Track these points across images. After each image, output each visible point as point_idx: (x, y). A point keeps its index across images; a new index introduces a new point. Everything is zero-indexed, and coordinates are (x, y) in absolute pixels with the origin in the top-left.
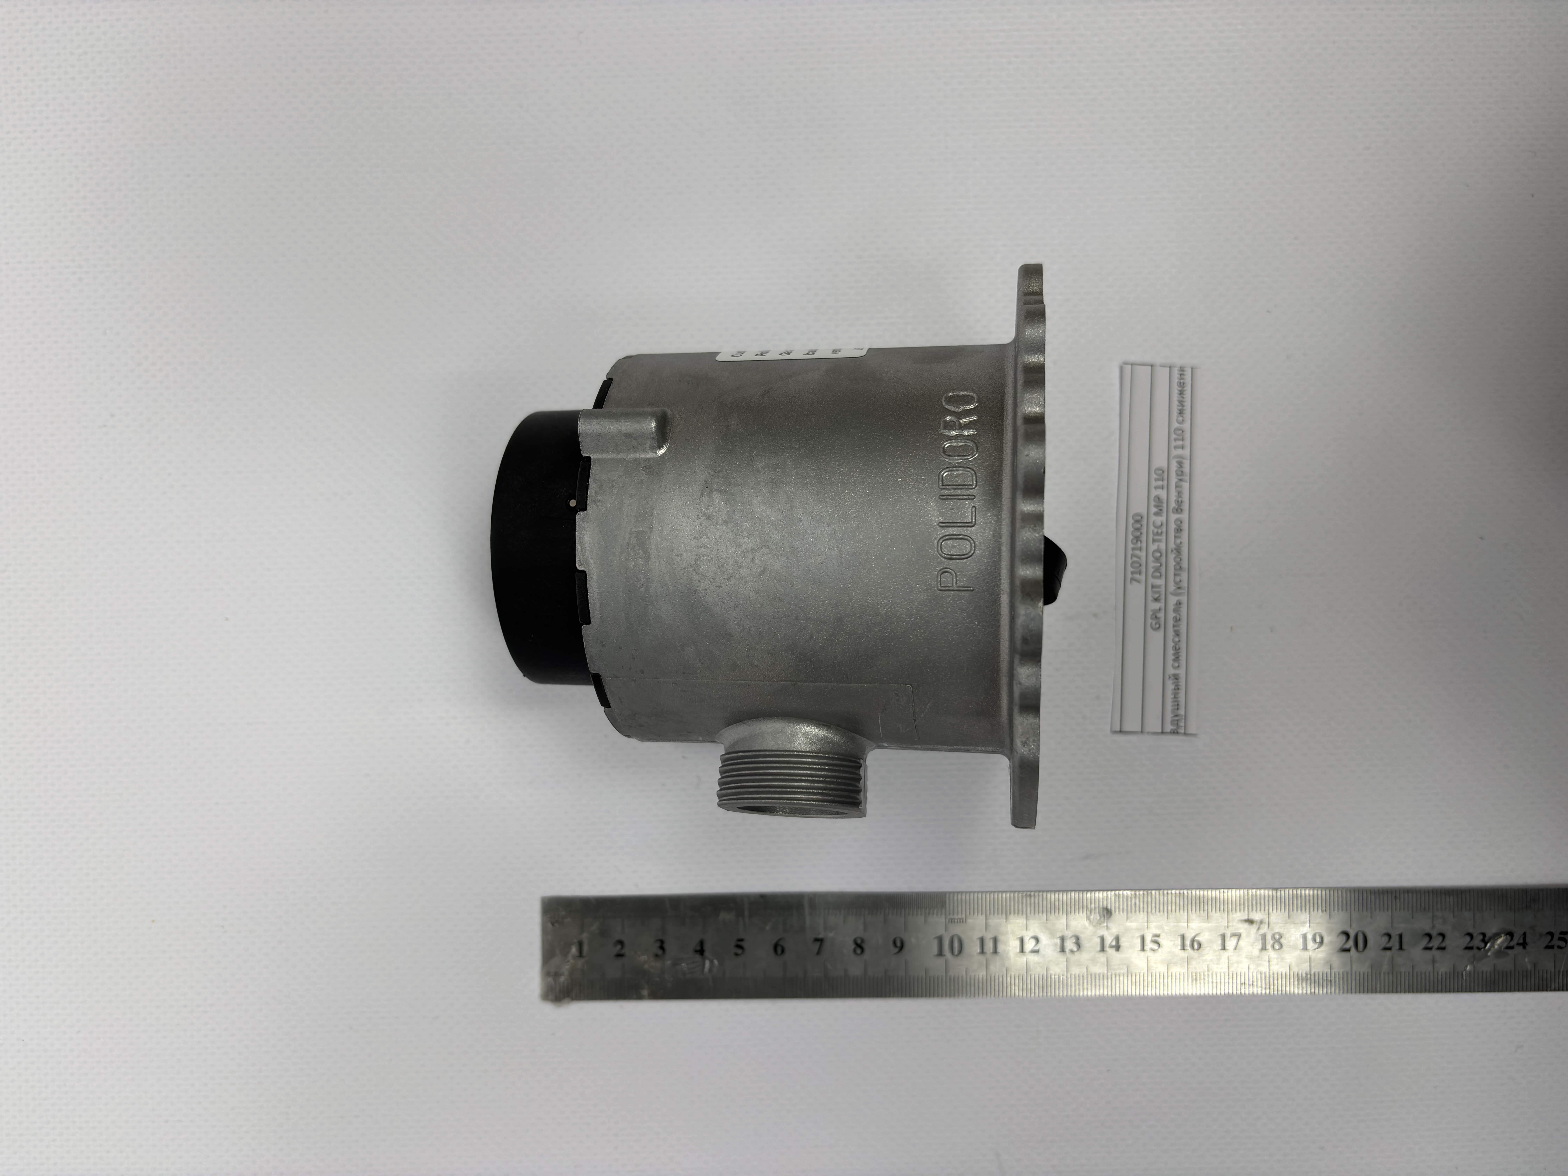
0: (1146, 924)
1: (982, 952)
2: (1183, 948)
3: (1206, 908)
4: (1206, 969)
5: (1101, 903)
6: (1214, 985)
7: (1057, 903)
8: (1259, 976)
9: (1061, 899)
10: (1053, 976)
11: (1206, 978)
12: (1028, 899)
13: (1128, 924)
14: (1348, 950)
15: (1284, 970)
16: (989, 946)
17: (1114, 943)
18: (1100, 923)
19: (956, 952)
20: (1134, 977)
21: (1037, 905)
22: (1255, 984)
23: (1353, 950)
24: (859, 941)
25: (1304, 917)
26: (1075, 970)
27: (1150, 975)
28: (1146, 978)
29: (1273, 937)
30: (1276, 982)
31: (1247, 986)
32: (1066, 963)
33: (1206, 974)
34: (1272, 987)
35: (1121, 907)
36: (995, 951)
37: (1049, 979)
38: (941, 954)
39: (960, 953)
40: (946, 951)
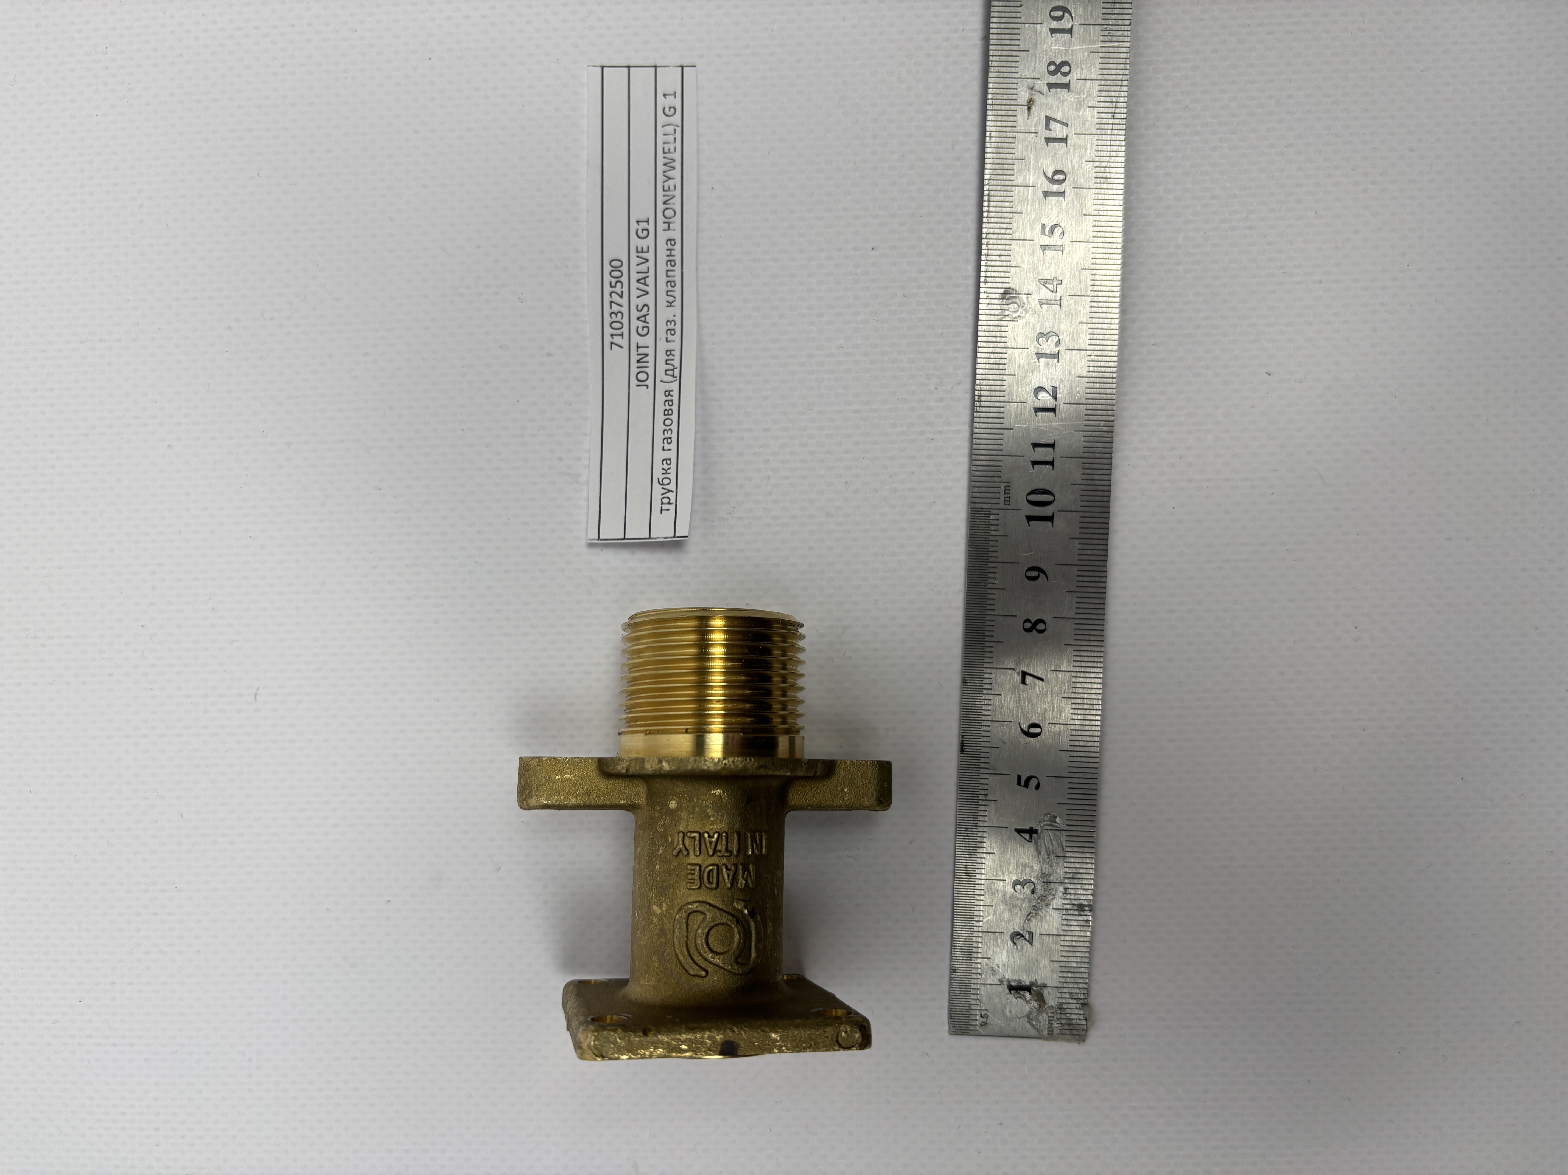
0: (1027, 242)
1: (1051, 463)
2: (1063, 194)
3: (1010, 161)
4: (1092, 163)
5: (996, 301)
6: (1113, 154)
7: (992, 361)
8: (1104, 94)
9: (987, 355)
10: (1091, 369)
11: (1103, 164)
12: (983, 399)
13: (1025, 266)
15: (1097, 59)
16: (1042, 454)
18: (1021, 306)
19: (1050, 498)
20: (1098, 261)
21: (993, 388)
22: (1114, 99)
24: (1028, 625)
25: (1027, 30)
26: (1084, 341)
27: (1096, 240)
28: (1100, 245)
29: (1053, 73)
30: (1113, 72)
31: (1117, 110)
32: (1074, 351)
33: (1097, 164)
34: (1120, 77)
35: (1002, 274)
36: (1052, 446)
37: (1095, 374)
38: (1050, 519)
39: (1051, 493)
40: (1047, 511)
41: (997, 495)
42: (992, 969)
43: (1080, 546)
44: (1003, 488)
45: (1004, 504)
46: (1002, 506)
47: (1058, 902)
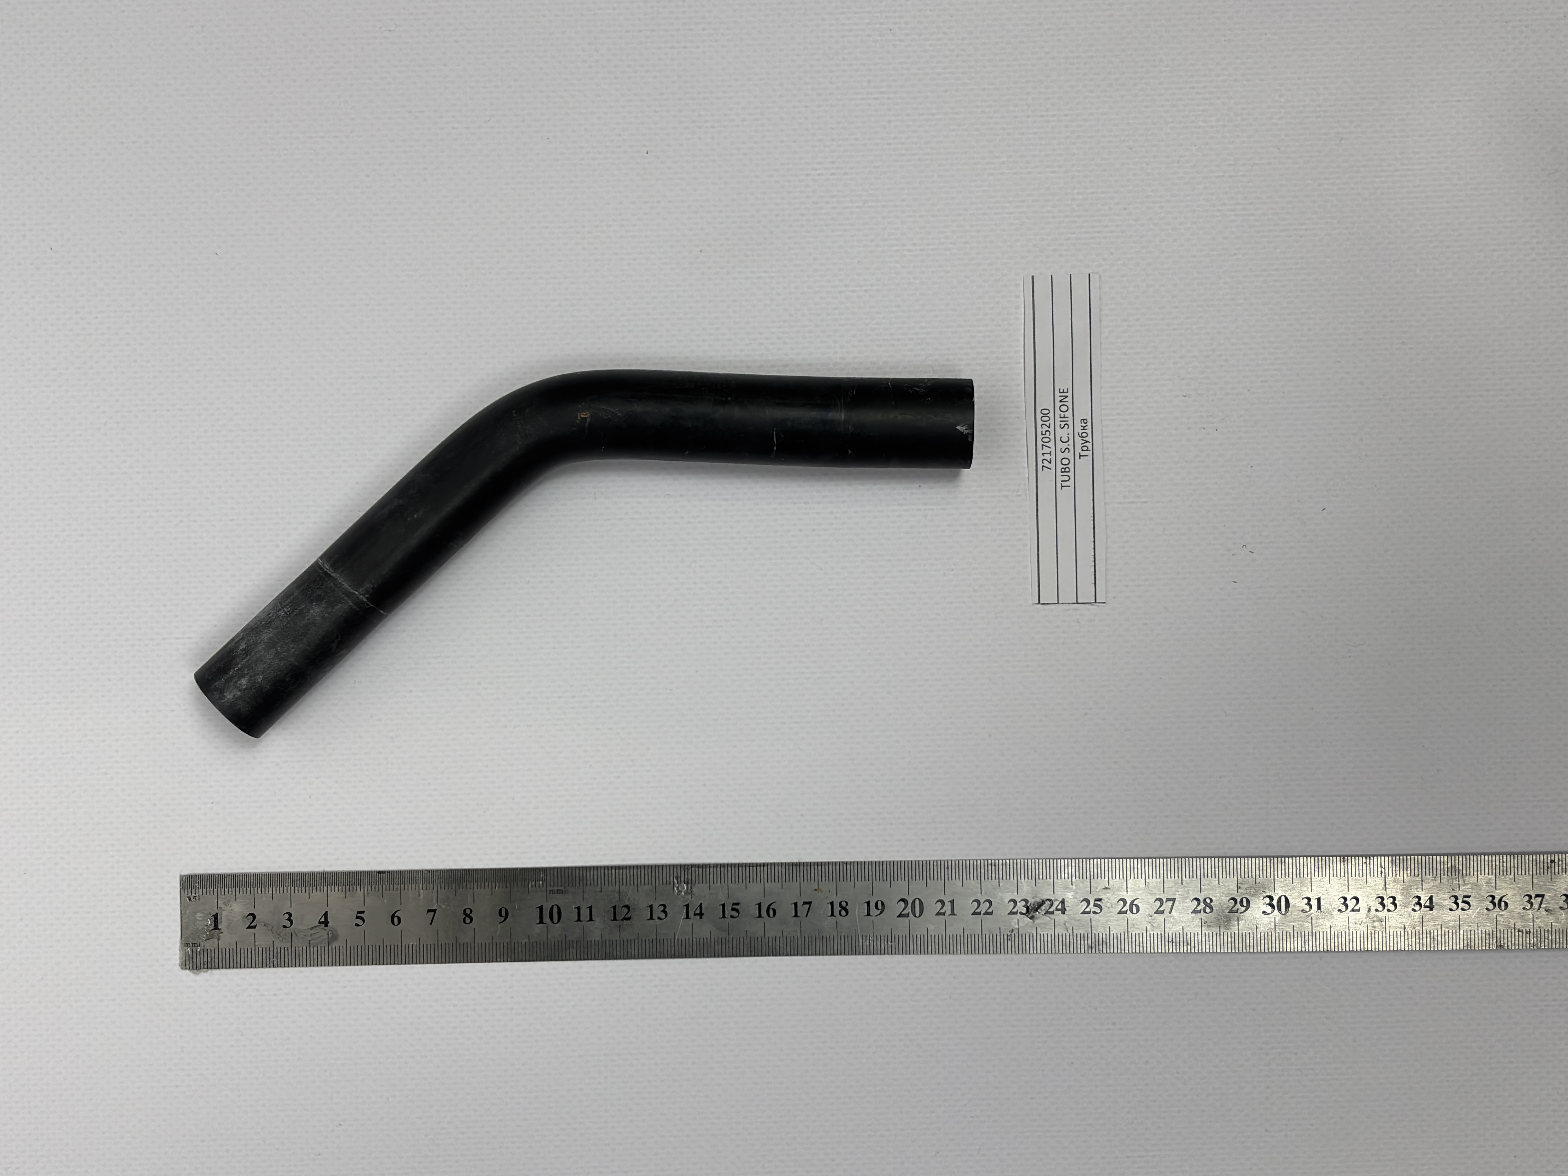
0: (727, 894)
1: (579, 920)
2: (760, 916)
3: (781, 879)
4: (781, 934)
13: (710, 894)
14: (907, 915)
15: (850, 933)
16: (585, 913)
17: (698, 912)
23: (911, 915)
24: (468, 912)
25: (869, 886)
29: (840, 905)
32: (655, 930)
33: (781, 937)
36: (591, 919)
38: (541, 922)
39: (558, 921)
40: (547, 919)
41: (556, 885)
42: (228, 902)
43: (524, 943)
44: (561, 888)
45: (550, 890)
46: (549, 888)
47: (278, 944)
